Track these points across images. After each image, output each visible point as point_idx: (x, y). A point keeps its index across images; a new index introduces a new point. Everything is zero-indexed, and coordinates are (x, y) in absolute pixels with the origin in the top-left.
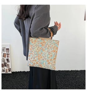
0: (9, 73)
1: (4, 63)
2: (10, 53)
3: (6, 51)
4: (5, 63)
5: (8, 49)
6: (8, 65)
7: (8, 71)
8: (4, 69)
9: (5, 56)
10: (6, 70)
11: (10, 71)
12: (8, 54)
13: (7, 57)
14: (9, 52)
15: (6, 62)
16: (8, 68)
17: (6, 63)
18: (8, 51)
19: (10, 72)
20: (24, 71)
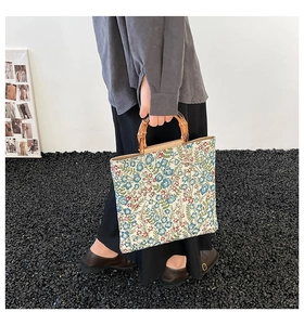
0: (31, 155)
1: (10, 120)
2: (29, 83)
3: (15, 76)
4: (15, 121)
5: (20, 68)
6: (27, 128)
7: (27, 149)
8: (11, 142)
9: (11, 94)
10: (22, 145)
11: (33, 149)
12: (22, 87)
13: (22, 98)
14: (25, 80)
15: (18, 115)
16: (25, 140)
17: (18, 121)
18: (21, 77)
19: (37, 155)
20: (87, 153)
